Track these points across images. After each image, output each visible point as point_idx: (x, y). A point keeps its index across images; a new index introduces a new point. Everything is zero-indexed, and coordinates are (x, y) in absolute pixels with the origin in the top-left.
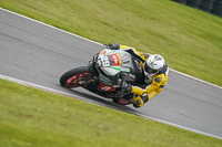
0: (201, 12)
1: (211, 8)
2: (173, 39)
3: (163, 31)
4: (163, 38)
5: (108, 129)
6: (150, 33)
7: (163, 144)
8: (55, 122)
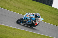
0: (40, 3)
1: (43, 2)
2: (33, 10)
3: (30, 8)
4: (30, 10)
5: (16, 34)
6: (27, 9)
7: (30, 37)
8: (2, 32)
